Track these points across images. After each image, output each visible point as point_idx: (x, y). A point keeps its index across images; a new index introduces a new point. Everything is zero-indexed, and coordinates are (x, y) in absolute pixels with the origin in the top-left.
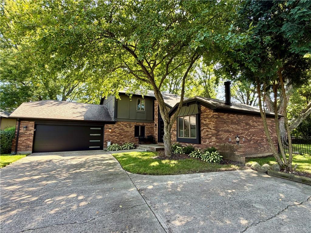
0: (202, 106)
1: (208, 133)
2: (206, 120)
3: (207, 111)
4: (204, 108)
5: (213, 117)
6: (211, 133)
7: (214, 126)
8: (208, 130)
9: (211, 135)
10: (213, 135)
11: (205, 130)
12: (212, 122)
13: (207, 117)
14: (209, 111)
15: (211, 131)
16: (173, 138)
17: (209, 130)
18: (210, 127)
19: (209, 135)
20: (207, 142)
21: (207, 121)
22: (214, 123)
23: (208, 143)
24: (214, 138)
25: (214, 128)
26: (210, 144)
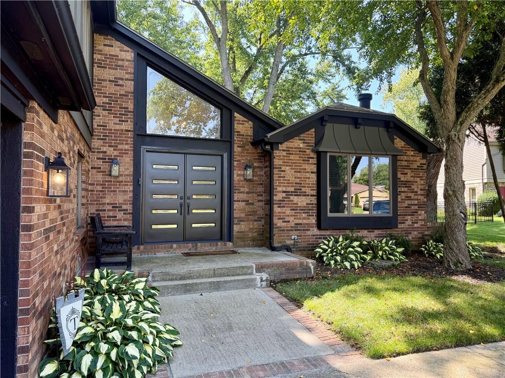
0: (398, 140)
1: (410, 202)
2: (407, 174)
3: (409, 153)
4: (403, 143)
5: (420, 167)
6: (416, 202)
7: (422, 187)
8: (410, 195)
9: (416, 207)
10: (421, 206)
11: (403, 194)
12: (419, 179)
13: (407, 167)
14: (412, 153)
15: (416, 197)
16: (291, 219)
17: (412, 195)
18: (416, 190)
19: (413, 207)
20: (407, 223)
21: (409, 175)
22: (422, 182)
23: (411, 223)
24: (423, 212)
25: (422, 192)
26: (416, 225)
